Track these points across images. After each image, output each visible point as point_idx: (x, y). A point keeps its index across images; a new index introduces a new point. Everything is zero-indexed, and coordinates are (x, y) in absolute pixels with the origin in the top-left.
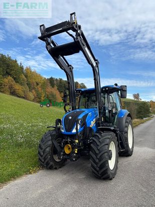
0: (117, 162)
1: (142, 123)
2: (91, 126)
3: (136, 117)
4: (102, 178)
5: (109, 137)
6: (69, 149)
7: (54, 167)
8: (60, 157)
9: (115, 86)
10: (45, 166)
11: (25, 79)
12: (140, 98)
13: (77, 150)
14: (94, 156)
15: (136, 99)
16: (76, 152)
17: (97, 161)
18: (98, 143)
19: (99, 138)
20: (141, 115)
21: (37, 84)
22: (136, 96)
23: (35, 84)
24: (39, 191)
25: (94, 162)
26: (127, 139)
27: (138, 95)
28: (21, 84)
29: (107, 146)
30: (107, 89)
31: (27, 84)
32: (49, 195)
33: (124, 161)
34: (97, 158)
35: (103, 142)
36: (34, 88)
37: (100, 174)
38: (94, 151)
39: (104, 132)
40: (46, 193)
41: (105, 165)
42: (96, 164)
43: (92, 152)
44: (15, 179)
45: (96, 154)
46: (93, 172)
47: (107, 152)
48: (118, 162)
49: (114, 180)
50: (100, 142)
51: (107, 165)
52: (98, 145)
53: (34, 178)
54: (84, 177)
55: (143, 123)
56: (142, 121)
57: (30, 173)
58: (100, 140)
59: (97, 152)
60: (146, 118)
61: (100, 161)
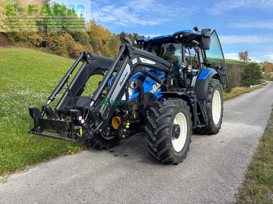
0: (188, 141)
1: (246, 92)
2: (152, 92)
3: (240, 84)
4: (163, 162)
5: (174, 106)
6: (118, 122)
7: (102, 146)
8: (106, 133)
9: (194, 32)
10: (90, 144)
11: (88, 35)
12: (249, 58)
13: (128, 124)
14: (150, 132)
15: (242, 60)
16: (128, 127)
17: (154, 139)
18: (157, 115)
19: (159, 108)
20: (248, 82)
21: (104, 43)
22: (244, 56)
23: (101, 42)
24: (73, 177)
25: (151, 140)
26: (209, 111)
27: (246, 53)
28: (83, 43)
29: (169, 118)
30: (181, 36)
31: (91, 43)
32: (84, 182)
33: (204, 140)
34: (154, 135)
35: (164, 112)
36: (100, 49)
37: (160, 158)
38: (151, 125)
39: (167, 99)
40: (80, 179)
41: (165, 144)
42: (153, 143)
43: (148, 127)
44: (48, 160)
45: (153, 130)
46: (150, 154)
47: (168, 127)
48: (190, 141)
49: (180, 165)
50: (159, 112)
51: (168, 145)
52: (157, 118)
53: (73, 160)
54: (140, 160)
55: (248, 92)
56: (248, 89)
57: (70, 154)
58: (160, 110)
59: (155, 126)
60: (254, 86)
61: (158, 139)
